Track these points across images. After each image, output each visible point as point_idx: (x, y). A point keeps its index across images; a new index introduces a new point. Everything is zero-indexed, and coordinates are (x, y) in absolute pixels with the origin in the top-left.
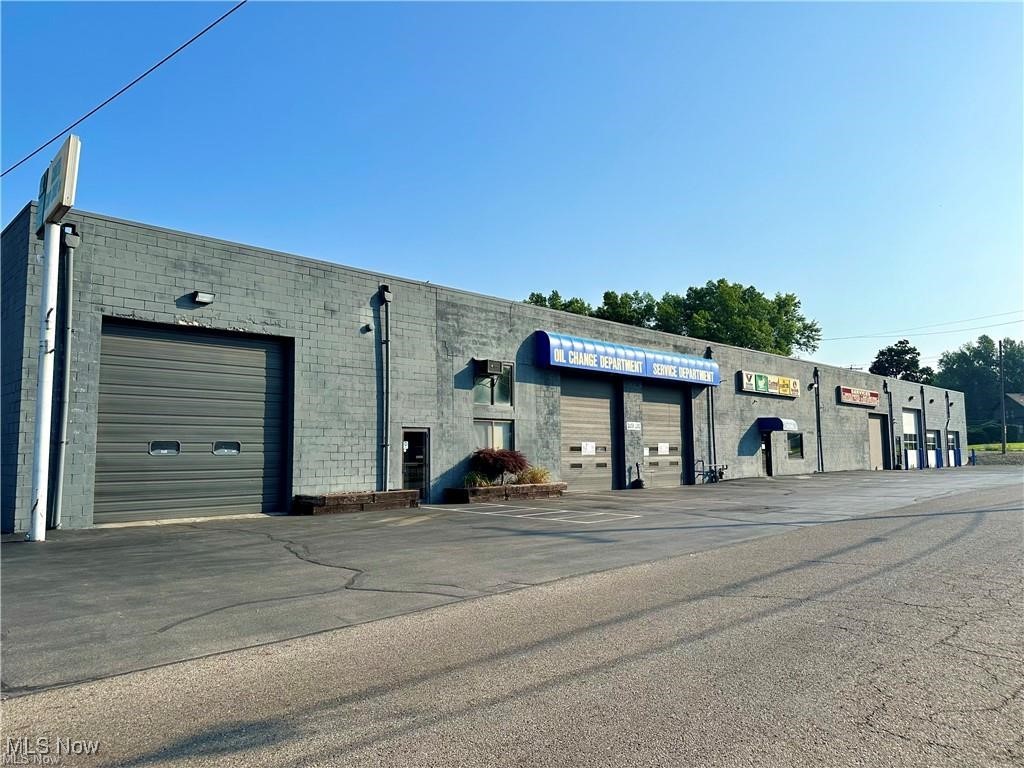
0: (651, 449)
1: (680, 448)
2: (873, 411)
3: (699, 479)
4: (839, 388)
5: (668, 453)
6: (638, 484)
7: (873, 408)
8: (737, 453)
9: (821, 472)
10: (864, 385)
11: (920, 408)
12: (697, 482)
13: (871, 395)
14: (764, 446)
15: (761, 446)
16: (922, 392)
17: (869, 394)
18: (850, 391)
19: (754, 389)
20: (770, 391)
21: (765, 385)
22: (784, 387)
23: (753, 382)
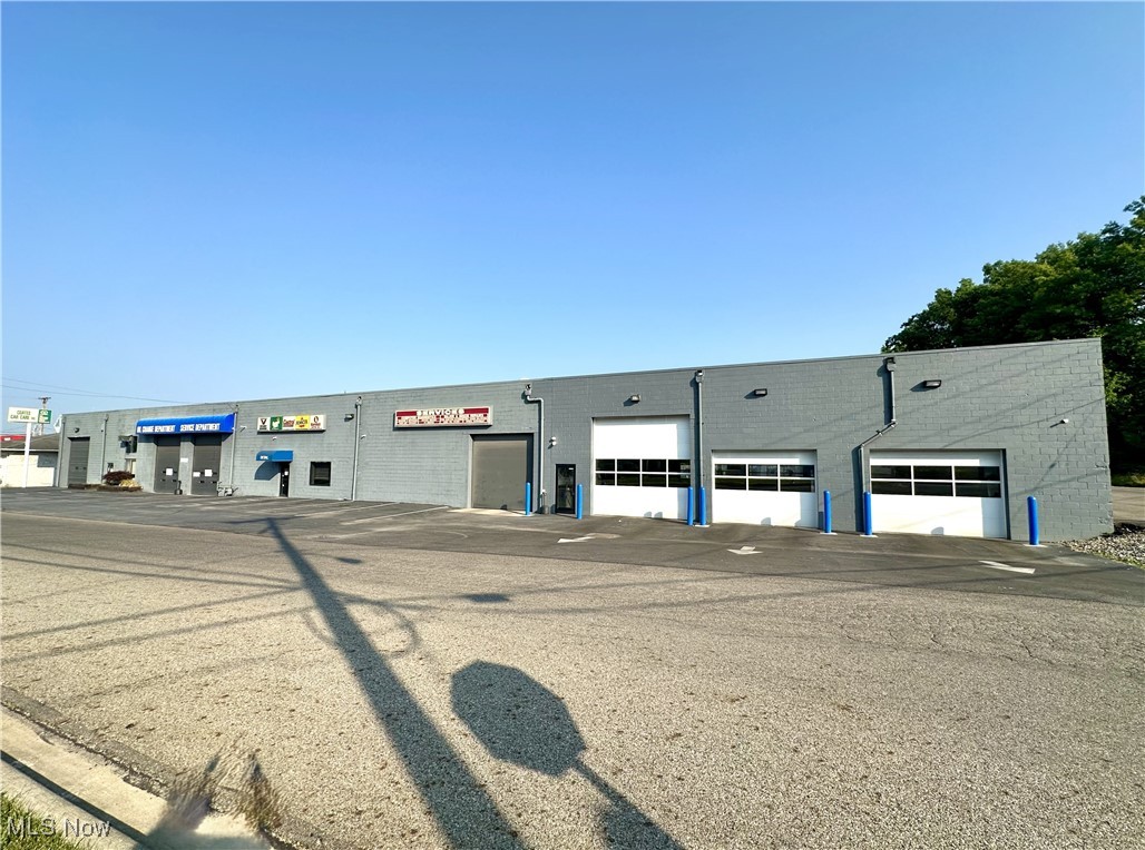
0: (201, 473)
5: (211, 476)
8: (254, 477)
9: (351, 500)
13: (466, 411)
14: (286, 473)
15: (283, 472)
16: (695, 384)
17: (461, 411)
18: (414, 413)
19: (268, 429)
20: (284, 429)
21: (280, 425)
22: (301, 423)
23: (268, 424)
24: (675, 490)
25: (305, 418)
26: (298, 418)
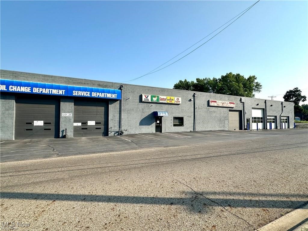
0: (82, 123)
1: (103, 123)
2: (232, 109)
3: (111, 134)
4: (209, 101)
5: (95, 125)
6: (64, 137)
7: (233, 108)
8: (139, 124)
9: (194, 131)
10: (227, 100)
11: (264, 108)
12: (109, 135)
13: (230, 103)
14: (158, 122)
15: (156, 122)
16: (265, 102)
17: (229, 103)
18: (216, 102)
19: (150, 101)
20: (161, 102)
21: (158, 100)
22: (170, 100)
23: (149, 98)
24: (261, 123)
25: (172, 98)
26: (169, 98)
